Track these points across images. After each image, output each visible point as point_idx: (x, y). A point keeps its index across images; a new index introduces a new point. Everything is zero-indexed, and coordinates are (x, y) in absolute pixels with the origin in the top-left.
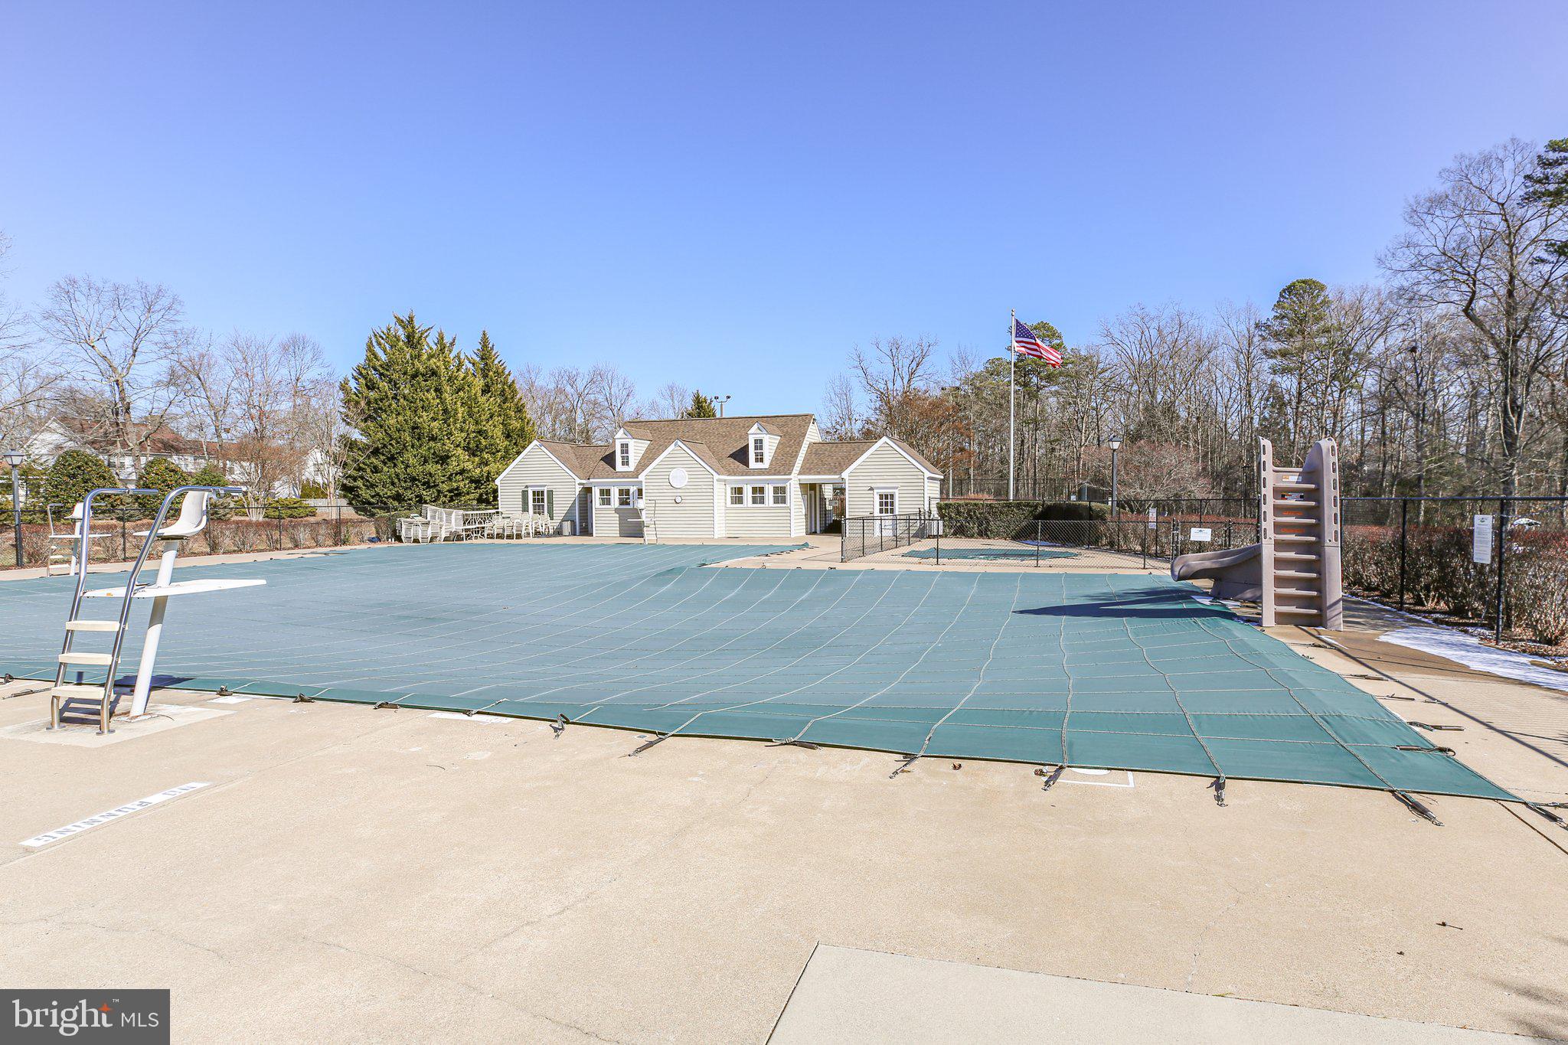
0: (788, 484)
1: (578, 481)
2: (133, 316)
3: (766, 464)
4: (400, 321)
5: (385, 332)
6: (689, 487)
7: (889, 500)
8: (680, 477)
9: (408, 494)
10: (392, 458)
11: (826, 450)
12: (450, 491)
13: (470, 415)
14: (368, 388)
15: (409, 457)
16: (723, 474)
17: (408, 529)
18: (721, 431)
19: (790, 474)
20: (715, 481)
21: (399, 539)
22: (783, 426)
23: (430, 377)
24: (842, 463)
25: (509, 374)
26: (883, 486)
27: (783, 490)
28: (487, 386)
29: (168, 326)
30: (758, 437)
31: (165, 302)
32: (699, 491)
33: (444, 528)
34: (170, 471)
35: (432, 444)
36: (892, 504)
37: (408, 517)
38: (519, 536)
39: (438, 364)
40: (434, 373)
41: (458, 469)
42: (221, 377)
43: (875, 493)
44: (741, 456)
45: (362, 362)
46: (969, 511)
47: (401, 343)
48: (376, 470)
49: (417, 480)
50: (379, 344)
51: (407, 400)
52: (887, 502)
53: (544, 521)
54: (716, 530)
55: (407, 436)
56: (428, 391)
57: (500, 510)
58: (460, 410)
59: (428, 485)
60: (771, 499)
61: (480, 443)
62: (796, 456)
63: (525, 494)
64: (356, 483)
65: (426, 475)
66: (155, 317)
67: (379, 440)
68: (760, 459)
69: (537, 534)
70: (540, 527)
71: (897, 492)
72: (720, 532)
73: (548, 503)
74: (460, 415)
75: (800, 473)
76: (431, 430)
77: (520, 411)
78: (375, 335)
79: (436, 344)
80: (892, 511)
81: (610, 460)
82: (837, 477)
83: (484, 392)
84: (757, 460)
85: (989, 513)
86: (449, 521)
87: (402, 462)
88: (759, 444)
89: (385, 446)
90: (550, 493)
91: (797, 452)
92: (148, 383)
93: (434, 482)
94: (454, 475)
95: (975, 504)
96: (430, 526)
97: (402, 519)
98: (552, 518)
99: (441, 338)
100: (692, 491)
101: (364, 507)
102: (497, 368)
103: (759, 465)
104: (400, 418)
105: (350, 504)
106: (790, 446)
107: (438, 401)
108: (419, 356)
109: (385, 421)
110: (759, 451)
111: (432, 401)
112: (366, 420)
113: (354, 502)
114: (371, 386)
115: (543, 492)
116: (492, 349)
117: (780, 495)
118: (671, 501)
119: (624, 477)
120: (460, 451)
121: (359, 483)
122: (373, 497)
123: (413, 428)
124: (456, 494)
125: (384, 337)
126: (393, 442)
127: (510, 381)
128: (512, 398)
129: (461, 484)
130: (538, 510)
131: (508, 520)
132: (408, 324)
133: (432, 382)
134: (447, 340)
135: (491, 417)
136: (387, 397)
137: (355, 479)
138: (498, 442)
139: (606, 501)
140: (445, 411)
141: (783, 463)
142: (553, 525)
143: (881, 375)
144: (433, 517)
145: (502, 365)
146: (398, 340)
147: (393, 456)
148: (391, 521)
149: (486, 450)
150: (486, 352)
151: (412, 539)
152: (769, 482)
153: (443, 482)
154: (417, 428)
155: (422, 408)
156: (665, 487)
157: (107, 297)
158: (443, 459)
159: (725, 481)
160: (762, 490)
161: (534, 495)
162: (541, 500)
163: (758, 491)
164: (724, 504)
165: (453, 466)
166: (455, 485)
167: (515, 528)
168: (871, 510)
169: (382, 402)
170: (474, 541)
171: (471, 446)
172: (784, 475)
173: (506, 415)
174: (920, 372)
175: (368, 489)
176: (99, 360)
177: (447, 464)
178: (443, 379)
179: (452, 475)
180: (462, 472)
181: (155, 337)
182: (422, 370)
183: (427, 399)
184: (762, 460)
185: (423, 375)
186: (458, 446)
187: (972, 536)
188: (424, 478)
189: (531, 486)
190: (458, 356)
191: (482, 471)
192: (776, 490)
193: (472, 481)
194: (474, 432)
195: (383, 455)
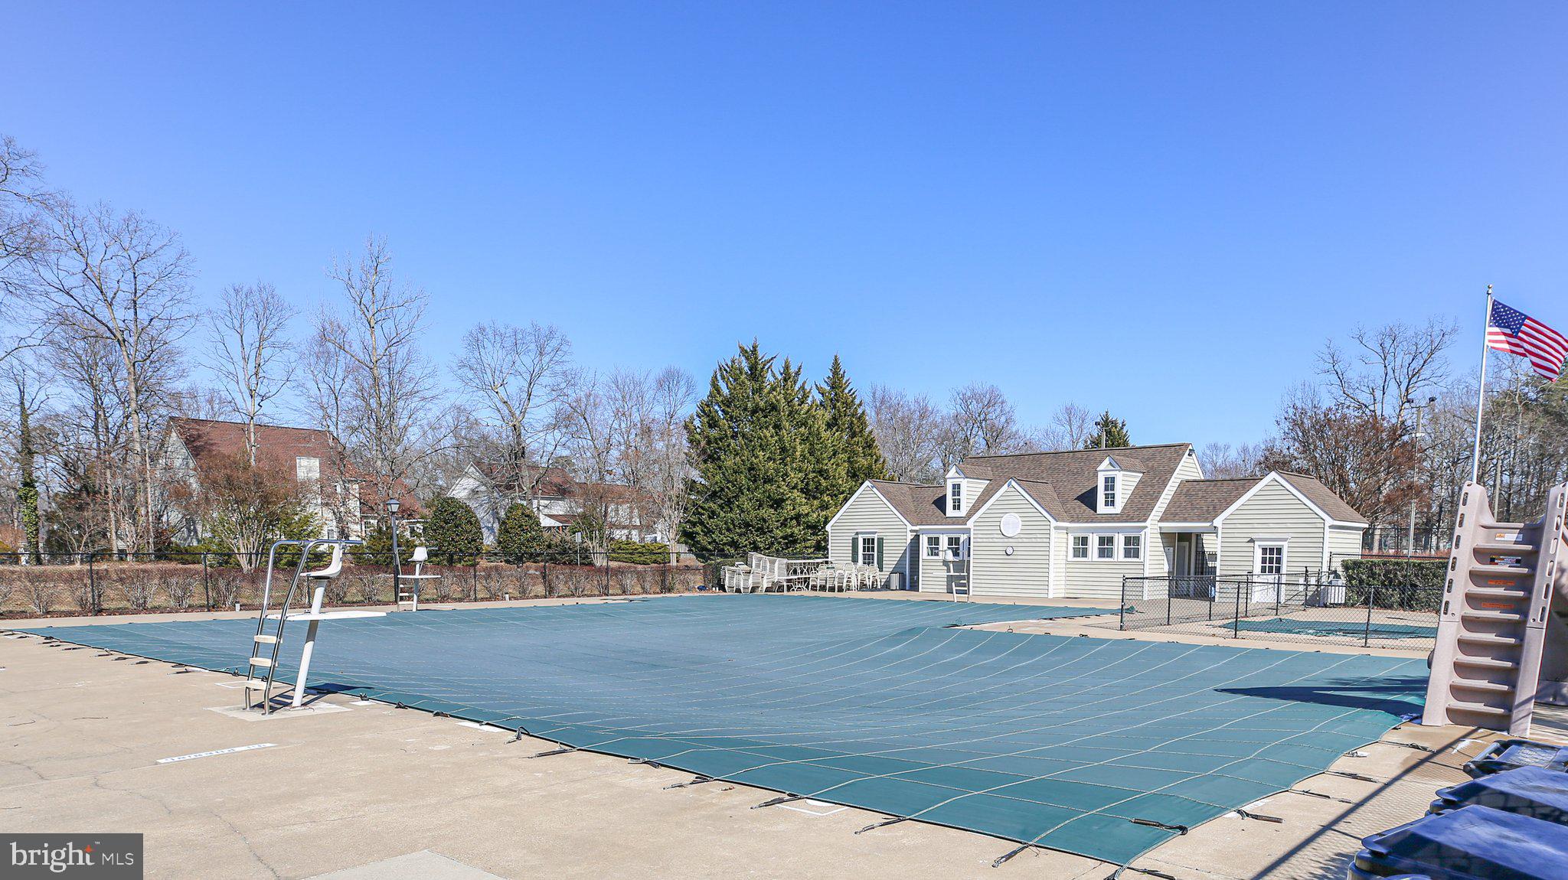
0: (1143, 533)
1: (910, 527)
2: (527, 360)
3: (1118, 508)
4: (743, 351)
5: (730, 364)
6: (1022, 536)
7: (1275, 556)
8: (1012, 524)
9: (743, 541)
10: (729, 503)
11: (1200, 490)
12: (785, 538)
13: (811, 453)
14: (710, 426)
15: (745, 502)
16: (1063, 521)
17: (731, 578)
18: (1072, 466)
19: (1145, 521)
20: (1052, 528)
21: (722, 588)
22: (1148, 459)
23: (769, 412)
24: (1218, 507)
25: (860, 404)
26: (1268, 537)
27: (1137, 540)
28: (834, 418)
29: (558, 368)
30: (1110, 474)
31: (554, 343)
32: (1034, 540)
33: (765, 577)
34: (526, 516)
35: (768, 486)
36: (1279, 561)
37: (733, 565)
38: (840, 590)
39: (778, 398)
40: (774, 408)
41: (793, 513)
42: (603, 417)
43: (1256, 547)
44: (1088, 499)
45: (706, 398)
46: (1388, 572)
47: (744, 376)
48: (713, 514)
49: (750, 526)
50: (723, 378)
51: (747, 439)
52: (1272, 559)
53: (871, 573)
54: (1051, 587)
55: (743, 480)
56: (767, 428)
57: (829, 560)
58: (799, 448)
59: (761, 531)
60: (1122, 552)
61: (820, 485)
62: (1157, 498)
63: (855, 541)
64: (695, 529)
65: (759, 520)
66: (546, 359)
67: (717, 483)
68: (1110, 501)
69: (863, 587)
70: (867, 580)
71: (1285, 546)
72: (1056, 589)
73: (878, 552)
74: (798, 453)
75: (1161, 520)
76: (767, 472)
77: (870, 446)
78: (721, 368)
79: (781, 374)
80: (1278, 570)
81: (940, 503)
82: (1208, 524)
83: (829, 426)
84: (1107, 504)
85: (1416, 576)
86: (772, 570)
87: (738, 506)
88: (1110, 483)
89: (722, 490)
90: (880, 540)
91: (1160, 493)
92: (539, 426)
93: (768, 528)
94: (789, 520)
95: (1397, 564)
96: (751, 575)
97: (727, 567)
98: (881, 569)
99: (787, 367)
100: (1025, 540)
101: (701, 553)
102: (847, 398)
103: (1110, 510)
104: (738, 458)
105: (690, 551)
106: (1152, 486)
107: (776, 438)
108: (761, 389)
109: (723, 462)
110: (1110, 492)
111: (770, 439)
112: (705, 461)
113: (693, 549)
114: (713, 424)
115: (873, 540)
116: (843, 376)
117: (1133, 547)
118: (1001, 553)
119: (953, 524)
120: (796, 493)
121: (698, 529)
122: (710, 543)
123: (750, 469)
124: (791, 541)
125: (728, 370)
126: (730, 485)
127: (860, 411)
128: (861, 432)
129: (796, 531)
130: (868, 559)
131: (832, 571)
132: (751, 354)
133: (772, 419)
134: (793, 370)
135: (834, 454)
136: (726, 436)
137: (694, 524)
138: (841, 482)
139: (934, 552)
140: (783, 450)
141: (1139, 507)
142: (882, 577)
143: (1366, 380)
144: (758, 566)
145: (854, 393)
146: (741, 373)
147: (729, 500)
148: (717, 569)
149: (828, 492)
150: (837, 381)
151: (735, 589)
152: (1119, 530)
153: (777, 528)
154: (753, 469)
155: (760, 446)
156: (996, 536)
157: (508, 343)
158: (778, 503)
159: (1067, 528)
160: (1110, 540)
161: (864, 544)
162: (871, 549)
163: (1106, 542)
164: (1065, 557)
165: (788, 510)
166: (789, 531)
167: (836, 579)
168: (1250, 568)
169: (721, 442)
170: (796, 593)
171: (810, 488)
172: (1138, 522)
173: (853, 451)
174: (1426, 373)
175: (705, 535)
176: (500, 405)
177: (782, 508)
178: (782, 414)
179: (786, 520)
180: (797, 517)
181: (545, 379)
182: (762, 404)
183: (765, 437)
184: (1113, 503)
185: (763, 411)
186: (793, 488)
187: (1391, 607)
188: (758, 524)
189: (862, 533)
190: (802, 388)
191: (819, 515)
192: (1128, 541)
193: (808, 527)
194: (814, 472)
195: (721, 499)
